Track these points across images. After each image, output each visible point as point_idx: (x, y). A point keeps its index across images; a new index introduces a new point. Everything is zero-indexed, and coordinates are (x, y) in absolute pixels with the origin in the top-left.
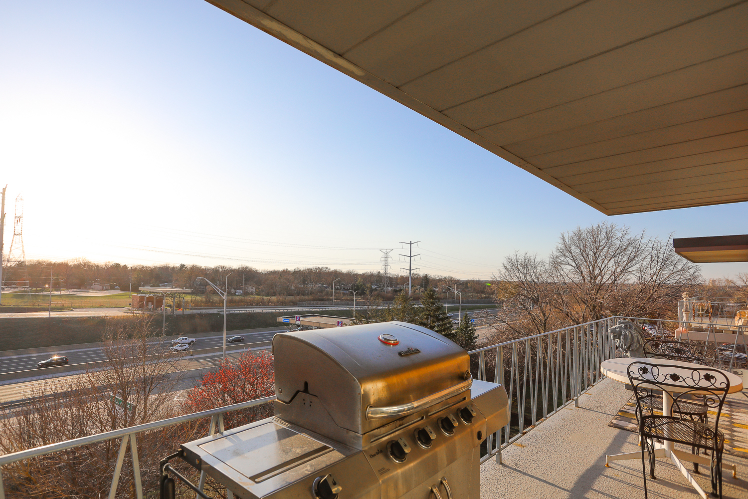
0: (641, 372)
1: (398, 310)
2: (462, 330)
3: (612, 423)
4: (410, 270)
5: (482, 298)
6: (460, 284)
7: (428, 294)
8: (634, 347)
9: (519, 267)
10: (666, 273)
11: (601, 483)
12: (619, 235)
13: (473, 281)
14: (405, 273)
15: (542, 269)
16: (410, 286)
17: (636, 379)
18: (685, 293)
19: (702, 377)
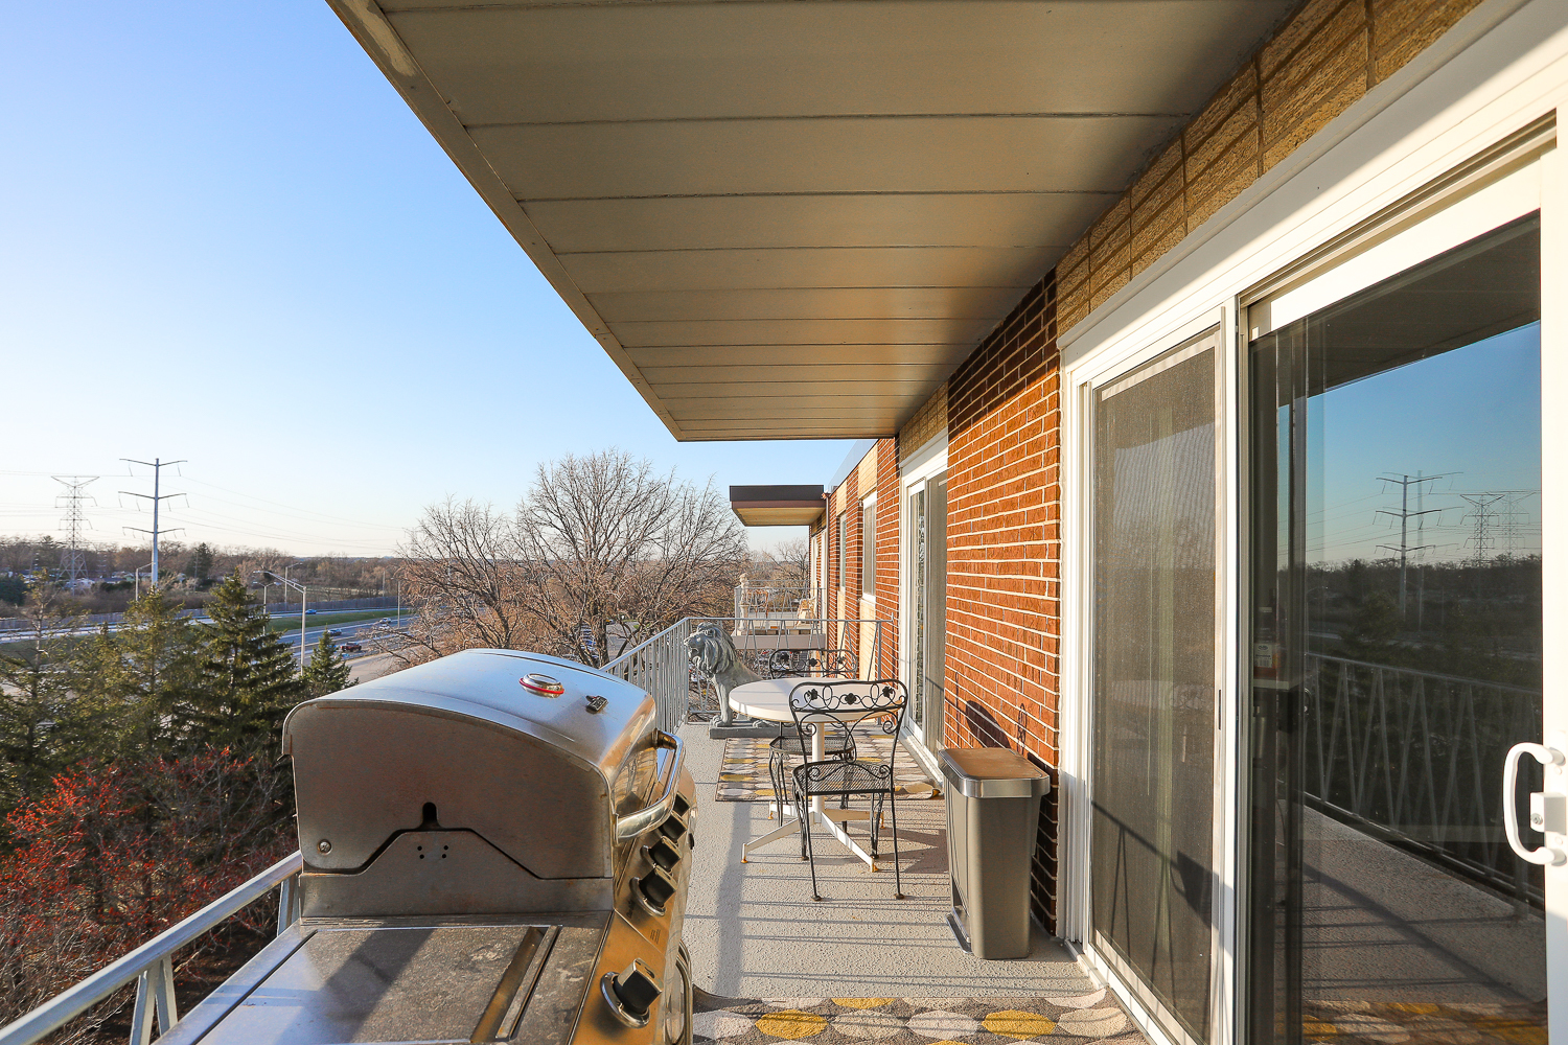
0: (808, 698)
1: (139, 635)
2: (317, 672)
3: (720, 795)
4: (156, 533)
5: (352, 597)
6: (296, 567)
7: (228, 591)
8: (722, 667)
9: (455, 530)
10: (702, 542)
11: (750, 890)
12: (636, 474)
13: (330, 560)
14: (140, 541)
15: (500, 532)
16: (154, 574)
17: (800, 710)
18: (743, 575)
19: (881, 692)
